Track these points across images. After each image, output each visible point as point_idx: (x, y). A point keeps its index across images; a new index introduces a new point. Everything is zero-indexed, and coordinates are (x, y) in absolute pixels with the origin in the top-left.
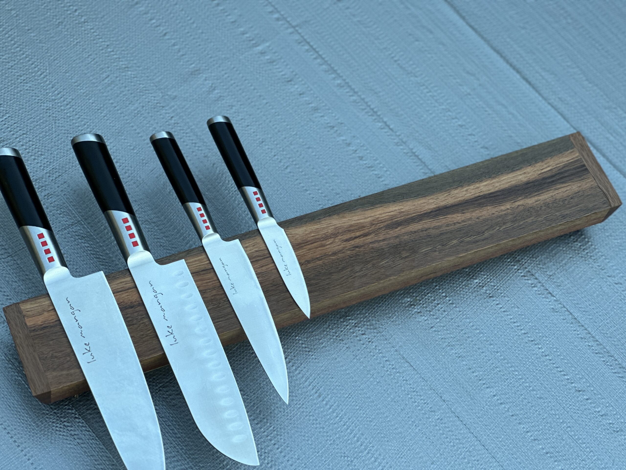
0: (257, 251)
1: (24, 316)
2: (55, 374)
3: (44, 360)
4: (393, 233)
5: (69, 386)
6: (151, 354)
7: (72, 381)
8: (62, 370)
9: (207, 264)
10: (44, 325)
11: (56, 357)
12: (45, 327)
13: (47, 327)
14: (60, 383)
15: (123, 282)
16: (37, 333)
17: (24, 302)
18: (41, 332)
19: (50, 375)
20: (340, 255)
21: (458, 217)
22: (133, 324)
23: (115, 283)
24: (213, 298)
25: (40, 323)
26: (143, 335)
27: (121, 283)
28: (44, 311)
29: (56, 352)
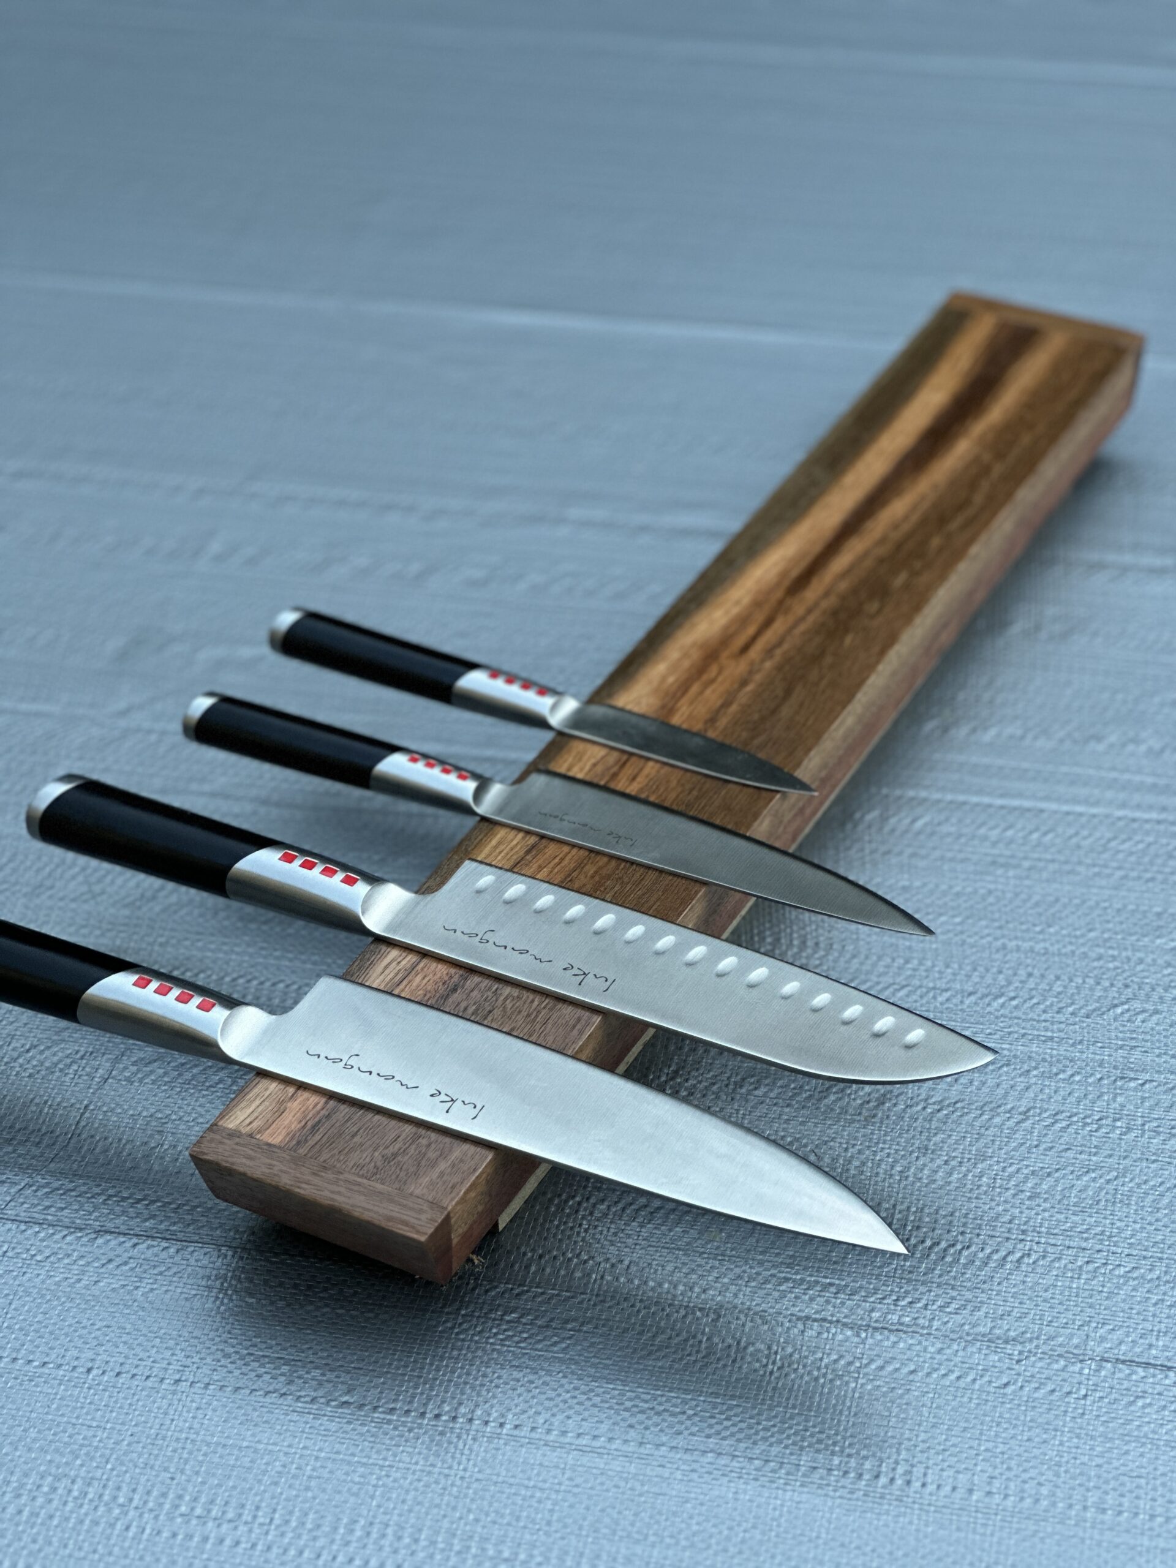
0: (595, 765)
1: (251, 1136)
2: (425, 1180)
3: (376, 1174)
4: (812, 593)
5: (473, 1186)
6: (581, 1033)
7: (475, 1170)
8: (433, 1164)
9: (523, 838)
10: (310, 1124)
11: (395, 1155)
12: (314, 1127)
13: (319, 1121)
14: (453, 1187)
15: (389, 964)
16: (311, 1143)
17: (222, 1116)
18: (317, 1137)
19: (420, 1187)
20: (758, 677)
21: (898, 508)
22: (490, 1012)
23: (375, 975)
24: (597, 878)
25: (295, 1126)
26: (528, 1015)
27: (386, 967)
28: (281, 1103)
29: (387, 1147)
